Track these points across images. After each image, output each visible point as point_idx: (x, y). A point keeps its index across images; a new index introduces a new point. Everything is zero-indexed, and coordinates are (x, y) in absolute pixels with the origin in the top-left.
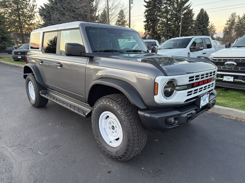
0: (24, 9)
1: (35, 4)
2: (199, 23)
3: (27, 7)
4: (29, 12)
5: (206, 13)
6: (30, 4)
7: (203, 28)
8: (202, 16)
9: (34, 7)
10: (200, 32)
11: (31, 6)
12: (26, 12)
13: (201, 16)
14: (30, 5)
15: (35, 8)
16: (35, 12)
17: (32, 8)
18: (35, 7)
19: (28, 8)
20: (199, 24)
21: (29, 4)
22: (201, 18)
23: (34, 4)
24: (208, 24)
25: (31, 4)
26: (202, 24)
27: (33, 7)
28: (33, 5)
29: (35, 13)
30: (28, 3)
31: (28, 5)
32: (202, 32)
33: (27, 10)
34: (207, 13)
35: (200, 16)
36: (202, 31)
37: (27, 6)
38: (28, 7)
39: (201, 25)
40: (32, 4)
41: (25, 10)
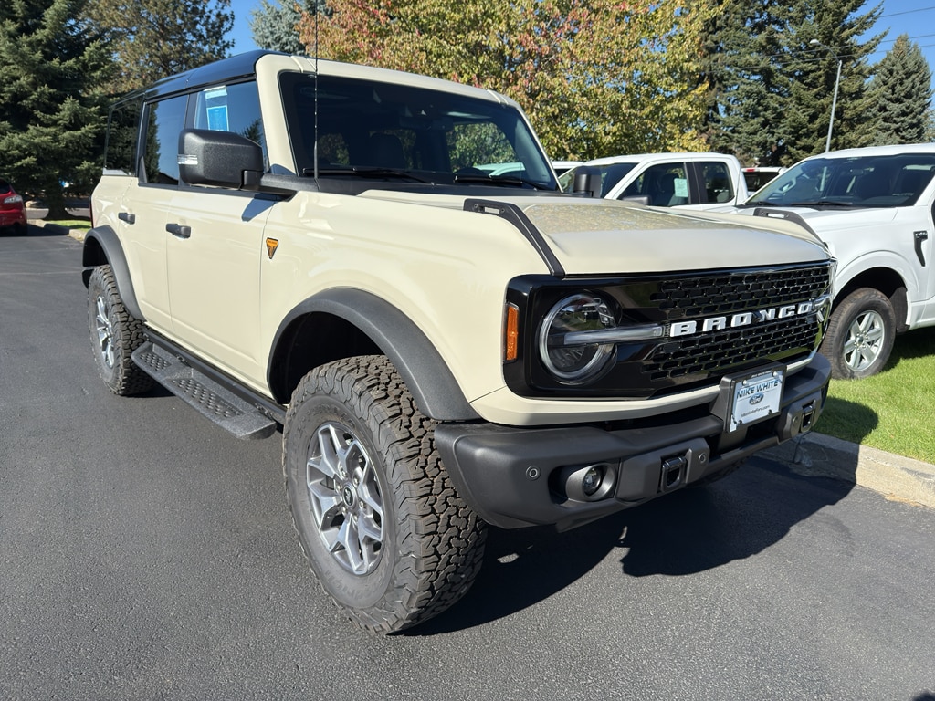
0: (185, 31)
1: (227, 11)
2: (889, 95)
3: (197, 22)
4: (205, 44)
5: (918, 53)
6: (207, 10)
7: (902, 118)
8: (903, 65)
9: (225, 23)
10: (891, 134)
11: (210, 21)
12: (192, 42)
13: (900, 68)
14: (209, 17)
15: (224, 29)
16: (227, 45)
17: (213, 27)
18: (226, 25)
19: (199, 27)
20: (888, 100)
21: (203, 12)
22: (898, 73)
23: (223, 13)
24: (927, 101)
25: (210, 12)
26: (901, 102)
27: (221, 26)
28: (219, 15)
29: (226, 49)
30: (200, 8)
31: (201, 17)
32: (898, 134)
33: (195, 35)
34: (923, 54)
35: (894, 68)
36: (897, 131)
37: (198, 19)
38: (202, 22)
39: (897, 105)
40: (215, 12)
41: (190, 37)
